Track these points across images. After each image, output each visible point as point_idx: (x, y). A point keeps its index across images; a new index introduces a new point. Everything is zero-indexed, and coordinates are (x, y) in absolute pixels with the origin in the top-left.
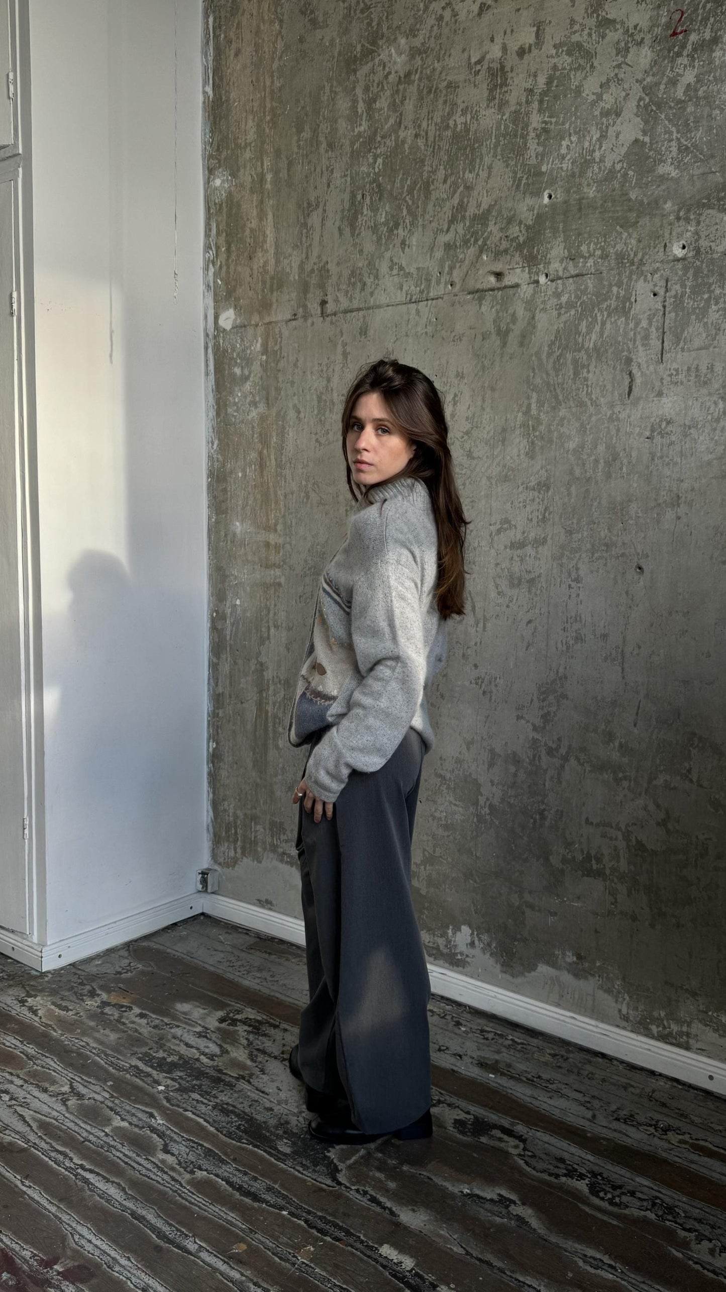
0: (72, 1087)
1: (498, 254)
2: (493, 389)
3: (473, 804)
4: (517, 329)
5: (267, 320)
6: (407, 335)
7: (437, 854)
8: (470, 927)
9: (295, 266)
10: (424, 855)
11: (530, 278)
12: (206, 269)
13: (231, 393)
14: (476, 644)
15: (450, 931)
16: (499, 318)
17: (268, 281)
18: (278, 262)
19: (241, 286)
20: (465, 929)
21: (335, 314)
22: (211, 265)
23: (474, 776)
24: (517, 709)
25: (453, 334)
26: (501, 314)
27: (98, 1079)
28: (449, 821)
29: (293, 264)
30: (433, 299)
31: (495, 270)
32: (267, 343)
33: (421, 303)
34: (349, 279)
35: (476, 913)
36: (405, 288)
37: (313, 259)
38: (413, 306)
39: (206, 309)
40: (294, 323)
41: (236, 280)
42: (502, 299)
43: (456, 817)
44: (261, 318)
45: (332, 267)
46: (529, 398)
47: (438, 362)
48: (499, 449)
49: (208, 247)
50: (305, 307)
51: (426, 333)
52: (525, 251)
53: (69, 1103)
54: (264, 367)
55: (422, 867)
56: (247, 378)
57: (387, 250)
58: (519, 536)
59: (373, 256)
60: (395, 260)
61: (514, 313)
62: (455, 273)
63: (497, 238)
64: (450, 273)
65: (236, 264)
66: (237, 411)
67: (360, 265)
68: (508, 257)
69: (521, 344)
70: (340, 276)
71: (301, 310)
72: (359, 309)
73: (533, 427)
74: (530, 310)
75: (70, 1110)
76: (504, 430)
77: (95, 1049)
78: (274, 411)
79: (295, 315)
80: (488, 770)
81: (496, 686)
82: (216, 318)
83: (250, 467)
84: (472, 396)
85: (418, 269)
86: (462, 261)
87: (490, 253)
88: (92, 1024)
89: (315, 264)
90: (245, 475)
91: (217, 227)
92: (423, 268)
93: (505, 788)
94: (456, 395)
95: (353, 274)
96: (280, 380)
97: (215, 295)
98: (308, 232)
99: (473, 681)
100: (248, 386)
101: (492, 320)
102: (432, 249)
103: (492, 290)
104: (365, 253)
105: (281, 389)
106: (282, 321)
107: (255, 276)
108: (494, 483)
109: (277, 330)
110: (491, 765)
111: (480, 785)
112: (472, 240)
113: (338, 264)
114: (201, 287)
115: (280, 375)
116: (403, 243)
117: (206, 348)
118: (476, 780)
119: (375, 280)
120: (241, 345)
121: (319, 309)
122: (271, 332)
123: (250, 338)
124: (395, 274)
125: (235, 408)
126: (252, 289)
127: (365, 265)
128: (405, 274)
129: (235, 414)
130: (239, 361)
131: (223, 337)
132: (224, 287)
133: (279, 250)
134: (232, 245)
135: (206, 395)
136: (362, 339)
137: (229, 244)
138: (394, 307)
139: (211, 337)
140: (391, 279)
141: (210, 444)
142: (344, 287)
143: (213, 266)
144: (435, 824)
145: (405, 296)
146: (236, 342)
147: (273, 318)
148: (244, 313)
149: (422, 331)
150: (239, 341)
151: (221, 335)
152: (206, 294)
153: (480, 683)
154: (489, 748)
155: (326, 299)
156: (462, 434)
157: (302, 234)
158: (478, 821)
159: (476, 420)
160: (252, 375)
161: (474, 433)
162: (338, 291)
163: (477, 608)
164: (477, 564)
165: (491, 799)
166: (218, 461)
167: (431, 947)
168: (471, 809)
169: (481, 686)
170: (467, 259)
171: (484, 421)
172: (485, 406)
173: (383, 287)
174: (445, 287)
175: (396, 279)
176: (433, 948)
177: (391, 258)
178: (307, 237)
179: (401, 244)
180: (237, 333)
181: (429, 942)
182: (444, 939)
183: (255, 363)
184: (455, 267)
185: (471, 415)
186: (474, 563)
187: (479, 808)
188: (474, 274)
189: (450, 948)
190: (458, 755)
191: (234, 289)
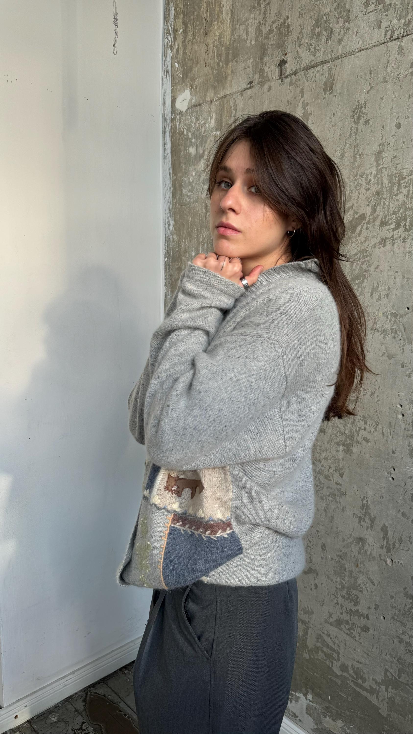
5: (221, 94)
6: (385, 81)
7: (403, 680)
9: (252, 30)
10: (386, 674)
12: (166, 55)
13: (186, 173)
17: (224, 54)
18: (233, 30)
19: (196, 64)
21: (295, 73)
22: (169, 50)
29: (250, 29)
32: (221, 117)
33: (405, 38)
34: (313, 30)
36: (384, 24)
38: (396, 43)
39: (164, 95)
40: (249, 92)
41: (192, 59)
44: (216, 93)
45: (294, 22)
49: (166, 33)
50: (262, 71)
55: (383, 687)
56: (201, 156)
65: (193, 43)
66: (191, 191)
67: (327, 10)
70: (302, 29)
71: (257, 76)
72: (323, 63)
79: (251, 83)
82: (174, 101)
83: (204, 244)
89: (273, 22)
91: (175, 10)
95: (318, 23)
97: (173, 79)
100: (202, 164)
106: (238, 92)
107: (210, 51)
109: (232, 104)
113: (300, 16)
114: (161, 74)
117: (164, 133)
119: (344, 24)
120: (195, 124)
121: (277, 71)
122: (226, 105)
123: (205, 115)
124: (371, 10)
125: (190, 188)
126: (207, 65)
127: (333, 9)
128: (384, 7)
129: (189, 194)
130: (193, 140)
131: (180, 119)
132: (180, 69)
133: (236, 17)
134: (189, 25)
135: (164, 178)
136: (326, 96)
137: (185, 24)
138: (369, 50)
139: (168, 121)
140: (365, 17)
141: (167, 225)
142: (306, 41)
143: (171, 50)
144: (402, 648)
145: (383, 34)
146: (192, 121)
147: (228, 91)
148: (199, 91)
149: (407, 72)
150: (194, 121)
151: (178, 117)
152: (165, 79)
155: (285, 58)
160: (206, 153)
162: (300, 46)
166: (174, 241)
173: (355, 30)
175: (373, 16)
180: (192, 113)
183: (209, 140)
191: (190, 69)
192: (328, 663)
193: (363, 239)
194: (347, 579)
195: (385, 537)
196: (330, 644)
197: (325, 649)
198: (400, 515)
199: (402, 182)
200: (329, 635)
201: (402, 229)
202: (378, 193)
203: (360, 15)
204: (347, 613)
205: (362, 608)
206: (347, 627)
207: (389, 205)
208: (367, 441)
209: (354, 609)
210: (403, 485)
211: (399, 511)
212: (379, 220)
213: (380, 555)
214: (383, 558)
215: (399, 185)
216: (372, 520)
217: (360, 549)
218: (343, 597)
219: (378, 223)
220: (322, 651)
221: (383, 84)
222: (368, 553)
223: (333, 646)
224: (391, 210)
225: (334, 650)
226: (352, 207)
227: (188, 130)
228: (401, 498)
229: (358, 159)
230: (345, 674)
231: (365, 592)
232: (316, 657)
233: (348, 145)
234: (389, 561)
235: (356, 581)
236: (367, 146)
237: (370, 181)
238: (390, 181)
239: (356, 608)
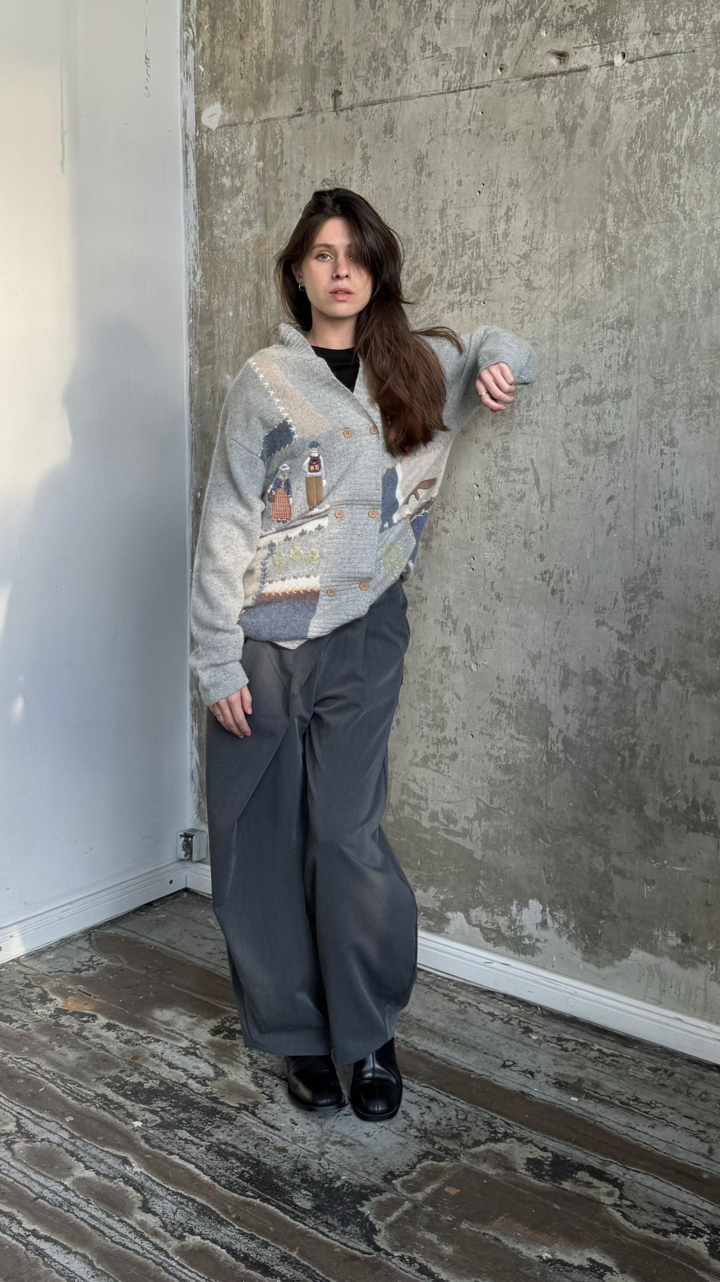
0: (18, 1125)
1: (560, 29)
2: (557, 200)
3: (542, 739)
4: (587, 124)
5: (264, 116)
6: (445, 134)
7: (496, 805)
8: (541, 902)
9: (300, 47)
10: (478, 805)
11: (603, 58)
12: (186, 52)
13: (218, 209)
14: (541, 528)
15: (514, 908)
16: (563, 110)
17: (265, 68)
18: (277, 42)
19: (229, 73)
20: (534, 905)
21: (351, 108)
22: (190, 47)
23: (542, 701)
24: (597, 612)
25: (504, 132)
26: (565, 105)
27: (53, 1113)
28: (511, 761)
29: (297, 45)
30: (477, 88)
31: (557, 49)
32: (264, 145)
33: (462, 92)
34: (369, 63)
35: (548, 882)
36: (442, 74)
37: (323, 37)
38: (453, 96)
39: (185, 103)
40: (299, 119)
41: (223, 65)
42: (567, 85)
43: (520, 755)
44: (257, 114)
45: (347, 49)
46: (603, 211)
47: (485, 168)
48: (566, 277)
49: (186, 25)
50: (313, 99)
51: (470, 130)
52: (596, 24)
53: (15, 1147)
54: (262, 176)
55: (476, 823)
56: (239, 191)
57: (418, 25)
58: (594, 388)
59: (399, 34)
60: (429, 38)
61: (583, 103)
62: (506, 53)
63: (560, 9)
64: (499, 54)
65: (223, 46)
66: (226, 232)
67: (384, 45)
68: (574, 32)
69: (593, 144)
70: (357, 59)
71: (307, 103)
72: (382, 102)
73: (610, 248)
74: (603, 100)
75: (18, 1157)
76: (572, 252)
77: (49, 1072)
78: (274, 233)
79: (300, 109)
80: (561, 693)
81: (569, 582)
82: (198, 114)
83: (244, 303)
84: (530, 210)
85: (458, 49)
86: (515, 38)
87: (550, 29)
88: (44, 1039)
89: (324, 44)
90: (237, 315)
92: (465, 48)
93: (584, 716)
94: (509, 209)
95: (374, 56)
96: (282, 192)
97: (197, 85)
99: (538, 577)
100: (240, 201)
101: (554, 113)
102: (476, 24)
103: (554, 74)
104: (390, 29)
105: (282, 204)
106: (284, 117)
107: (247, 60)
108: (560, 319)
109: (277, 130)
110: (564, 686)
111: (550, 713)
112: (527, 11)
113: (355, 44)
114: (179, 76)
115: (281, 186)
116: (438, 16)
117: (186, 153)
118: (545, 706)
119: (402, 64)
120: (230, 149)
121: (331, 102)
122: (269, 131)
123: (242, 138)
124: (428, 56)
125: (224, 228)
126: (244, 77)
127: (389, 45)
128: (440, 56)
129: (224, 236)
130: (228, 169)
131: (208, 139)
132: (207, 74)
133: (279, 27)
134: (218, 21)
135: (185, 213)
136: (387, 139)
137: (213, 20)
138: (428, 98)
139: (191, 138)
140: (423, 62)
141: (192, 276)
142: (363, 74)
143: (194, 48)
144: (492, 765)
145: (441, 84)
146: (224, 143)
147: (272, 114)
148: (234, 107)
149: (465, 129)
150: (228, 144)
151: (205, 136)
152: (185, 84)
153: (547, 579)
154: (561, 663)
155: (339, 88)
156: (518, 258)
157: (307, 6)
158: (549, 760)
159: (535, 240)
160: (245, 187)
161: (534, 256)
162: (355, 78)
163: (541, 481)
164: (540, 424)
165: (565, 731)
166: (202, 297)
167: (489, 929)
168: (539, 745)
169: (549, 583)
170: (521, 36)
171: (546, 241)
172: (547, 222)
173: (413, 73)
174: (493, 72)
175: (429, 62)
176: (492, 930)
177: (423, 35)
178: (314, 10)
179: (436, 18)
180: (225, 134)
181: (486, 923)
182: (506, 918)
183: (249, 171)
184: (505, 47)
185: (529, 234)
186: (536, 423)
187: (550, 743)
188: (531, 55)
189: (515, 930)
190: (520, 673)
191: (221, 78)
192: (415, 817)
193: (431, 303)
194: (431, 701)
195: (469, 639)
196: (417, 792)
197: (411, 801)
198: (481, 610)
199: (466, 243)
200: (415, 780)
201: (468, 293)
202: (444, 253)
204: (433, 744)
205: (449, 733)
206: (434, 761)
207: (455, 267)
208: (446, 531)
209: (441, 736)
210: (483, 573)
211: (481, 604)
212: (446, 282)
213: (465, 662)
214: (467, 664)
215: (464, 246)
216: (455, 623)
217: (444, 660)
218: (429, 725)
219: (445, 285)
220: (409, 804)
221: (443, 136)
222: (453, 663)
223: (421, 793)
224: (457, 272)
225: (421, 798)
226: (418, 267)
228: (482, 589)
229: (422, 214)
230: (436, 824)
231: (451, 712)
232: (402, 815)
233: (411, 198)
234: (474, 666)
235: (441, 700)
236: (431, 201)
237: (435, 239)
238: (455, 241)
239: (443, 734)
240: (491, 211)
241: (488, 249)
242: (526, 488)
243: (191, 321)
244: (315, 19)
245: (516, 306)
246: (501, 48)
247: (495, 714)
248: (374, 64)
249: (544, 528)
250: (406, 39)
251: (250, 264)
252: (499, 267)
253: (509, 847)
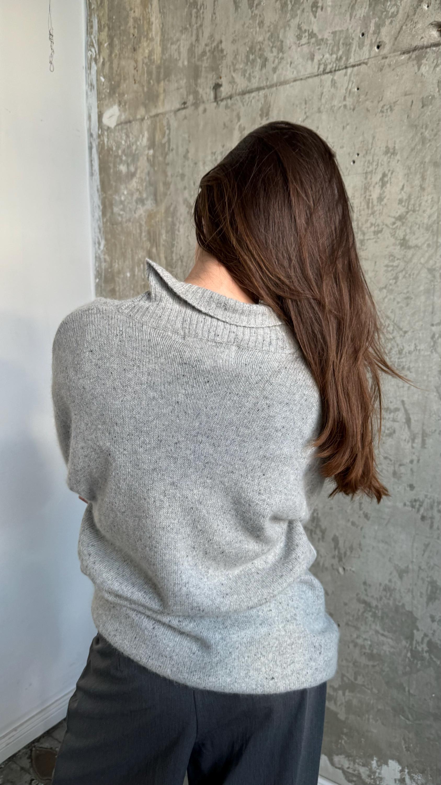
2: (436, 165)
3: (407, 638)
5: (153, 112)
6: (319, 111)
7: (359, 682)
8: (400, 764)
9: (184, 51)
10: (343, 679)
12: (89, 68)
13: (117, 191)
14: (412, 462)
15: (374, 763)
17: (154, 72)
18: (164, 49)
19: (125, 80)
20: (394, 764)
21: (231, 97)
22: (93, 64)
23: (408, 608)
25: (381, 104)
28: (375, 651)
29: (182, 49)
30: (353, 66)
31: (440, 20)
32: (154, 136)
33: (338, 73)
34: (247, 57)
35: (408, 750)
36: (317, 57)
37: (204, 39)
38: (329, 76)
39: (89, 109)
40: (183, 112)
41: (119, 75)
43: (384, 648)
44: (148, 111)
45: (227, 47)
47: (361, 138)
49: (90, 45)
50: (196, 93)
51: (345, 106)
54: (152, 162)
55: (340, 692)
56: (133, 175)
57: (294, 16)
59: (276, 27)
60: (304, 27)
62: (384, 31)
64: (377, 32)
65: (120, 58)
66: (123, 210)
67: (260, 39)
70: (236, 54)
71: (191, 97)
72: (259, 89)
78: (162, 208)
79: (185, 103)
80: (427, 604)
82: (100, 116)
83: (139, 266)
84: (407, 175)
85: (334, 33)
86: (394, 15)
87: (432, 1)
89: (206, 45)
90: (133, 275)
91: (99, 22)
92: (341, 31)
94: (384, 175)
95: (252, 50)
96: (169, 174)
97: (99, 93)
98: (198, 11)
99: (408, 503)
100: (134, 183)
101: (435, 81)
103: (436, 45)
104: (267, 23)
106: (171, 111)
107: (140, 68)
109: (165, 123)
110: (431, 598)
111: (416, 619)
113: (234, 41)
114: (84, 87)
115: (168, 169)
116: (314, 5)
117: (91, 148)
118: (411, 613)
119: (278, 53)
120: (126, 142)
121: (212, 93)
122: (158, 124)
123: (135, 132)
124: (304, 43)
125: (121, 206)
126: (137, 82)
127: (266, 38)
128: (316, 41)
129: (121, 213)
130: (124, 158)
131: (108, 135)
132: (107, 84)
133: (166, 36)
134: (115, 39)
135: (91, 196)
137: (111, 38)
138: (303, 81)
139: (95, 136)
140: (299, 49)
141: (97, 245)
142: (241, 66)
143: (96, 63)
144: (357, 651)
145: (317, 67)
146: (121, 138)
147: (160, 110)
148: (129, 107)
149: (340, 105)
150: (124, 138)
151: (106, 133)
152: (89, 93)
153: (417, 506)
154: (429, 579)
155: (219, 81)
156: (393, 220)
157: (191, 15)
158: (413, 656)
159: (412, 202)
160: (139, 171)
161: (411, 218)
162: (234, 71)
163: (412, 421)
164: (413, 370)
165: (430, 635)
166: (105, 261)
167: (350, 773)
168: (404, 643)
169: (418, 510)
170: (401, 11)
171: (423, 203)
172: (426, 185)
173: (289, 60)
174: (370, 51)
175: (306, 49)
176: (353, 775)
177: (299, 25)
178: (197, 17)
179: (312, 7)
180: (122, 129)
181: (348, 768)
182: (367, 769)
183: (141, 158)
184: (383, 24)
185: (405, 198)
186: (409, 369)
187: (414, 642)
188: (411, 30)
189: (374, 779)
190: (387, 582)
191: (118, 85)
195: (336, 547)
198: (349, 524)
203: (294, 47)
211: (349, 520)
213: (332, 565)
214: (335, 567)
216: (323, 532)
221: (317, 115)
222: (321, 564)
227: (118, 147)
228: (350, 507)
234: (341, 570)
240: (366, 178)
241: (362, 212)
242: (396, 425)
243: (97, 280)
244: (198, 25)
245: (391, 264)
246: (378, 27)
247: (361, 610)
248: (251, 57)
249: (415, 462)
250: (282, 31)
251: (144, 234)
252: (373, 229)
253: (371, 716)
